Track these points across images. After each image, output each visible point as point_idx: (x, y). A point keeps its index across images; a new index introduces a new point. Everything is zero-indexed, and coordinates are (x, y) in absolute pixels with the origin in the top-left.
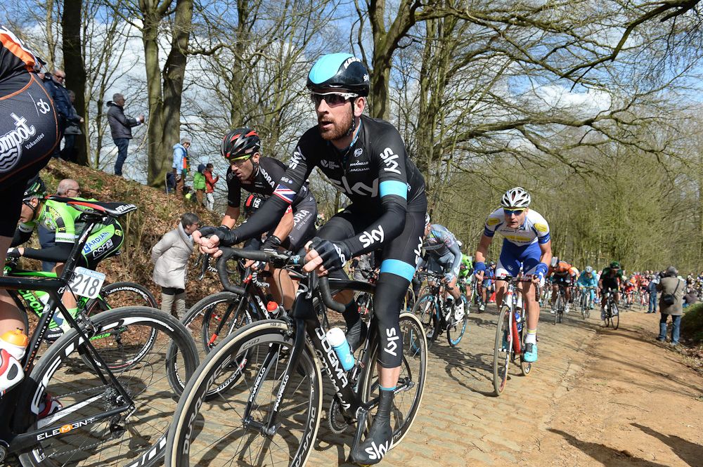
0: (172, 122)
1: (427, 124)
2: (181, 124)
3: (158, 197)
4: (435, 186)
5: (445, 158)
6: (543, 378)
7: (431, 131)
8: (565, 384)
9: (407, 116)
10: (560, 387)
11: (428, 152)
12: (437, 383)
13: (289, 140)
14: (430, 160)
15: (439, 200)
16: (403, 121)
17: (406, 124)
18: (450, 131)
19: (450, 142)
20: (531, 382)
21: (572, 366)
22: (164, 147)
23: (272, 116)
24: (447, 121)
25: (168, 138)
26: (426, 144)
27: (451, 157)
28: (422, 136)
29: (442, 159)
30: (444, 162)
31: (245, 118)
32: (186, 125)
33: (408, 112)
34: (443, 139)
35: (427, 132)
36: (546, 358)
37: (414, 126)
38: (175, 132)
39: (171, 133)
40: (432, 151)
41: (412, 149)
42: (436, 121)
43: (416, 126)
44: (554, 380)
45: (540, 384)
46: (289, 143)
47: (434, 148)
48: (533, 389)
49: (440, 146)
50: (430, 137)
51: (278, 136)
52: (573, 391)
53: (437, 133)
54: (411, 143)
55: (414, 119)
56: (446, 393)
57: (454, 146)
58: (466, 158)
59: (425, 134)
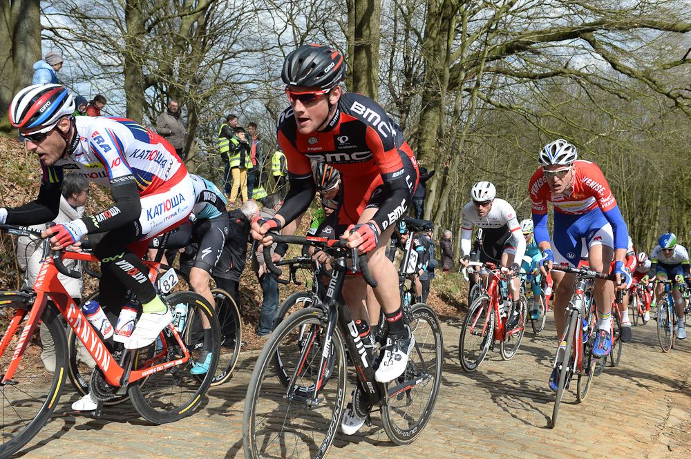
0: (26, 25)
1: (440, 33)
2: (43, 28)
3: (9, 147)
4: (452, 130)
5: (467, 86)
6: (630, 429)
7: (446, 43)
8: (664, 439)
9: (407, 21)
10: (656, 445)
11: (442, 77)
12: (462, 438)
13: (221, 58)
14: (445, 90)
15: (458, 153)
16: (400, 26)
17: (407, 31)
18: (475, 43)
19: (476, 61)
20: (609, 435)
21: (674, 411)
22: (15, 66)
23: (192, 18)
24: (472, 27)
25: (21, 51)
26: (439, 65)
27: (478, 85)
28: (431, 52)
29: (463, 87)
30: (465, 93)
31: (149, 21)
32: (51, 29)
33: (409, 13)
34: (465, 55)
35: (439, 46)
36: (632, 398)
37: (418, 34)
38: (32, 41)
39: (26, 44)
40: (448, 75)
41: (416, 73)
42: (453, 27)
43: (422, 35)
44: (646, 434)
45: (624, 441)
46: (221, 62)
47: (451, 70)
48: (614, 447)
49: (460, 67)
50: (444, 54)
51: (203, 51)
52: (678, 451)
53: (455, 44)
54: (414, 64)
55: (419, 23)
56: (478, 453)
57: (483, 67)
58: (500, 85)
59: (436, 48)
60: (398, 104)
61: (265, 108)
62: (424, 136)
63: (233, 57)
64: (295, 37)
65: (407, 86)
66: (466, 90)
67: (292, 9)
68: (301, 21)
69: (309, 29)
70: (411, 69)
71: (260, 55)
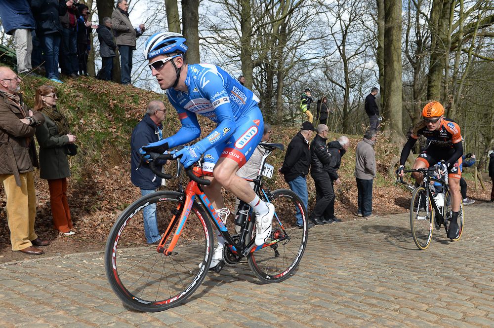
7: (448, 19)
11: (446, 43)
13: (296, 45)
14: (449, 51)
16: (413, 13)
17: (417, 15)
18: (469, 18)
19: (471, 29)
26: (442, 35)
27: (472, 46)
28: (437, 27)
29: (460, 49)
31: (253, 29)
37: (426, 16)
43: (429, 17)
46: (296, 48)
58: (486, 45)
59: (440, 24)
60: (413, 64)
61: (323, 74)
62: (433, 84)
63: (304, 44)
64: (342, 28)
65: (418, 51)
66: (463, 50)
67: (339, 10)
68: (346, 16)
69: (351, 21)
70: (421, 40)
71: (320, 40)
